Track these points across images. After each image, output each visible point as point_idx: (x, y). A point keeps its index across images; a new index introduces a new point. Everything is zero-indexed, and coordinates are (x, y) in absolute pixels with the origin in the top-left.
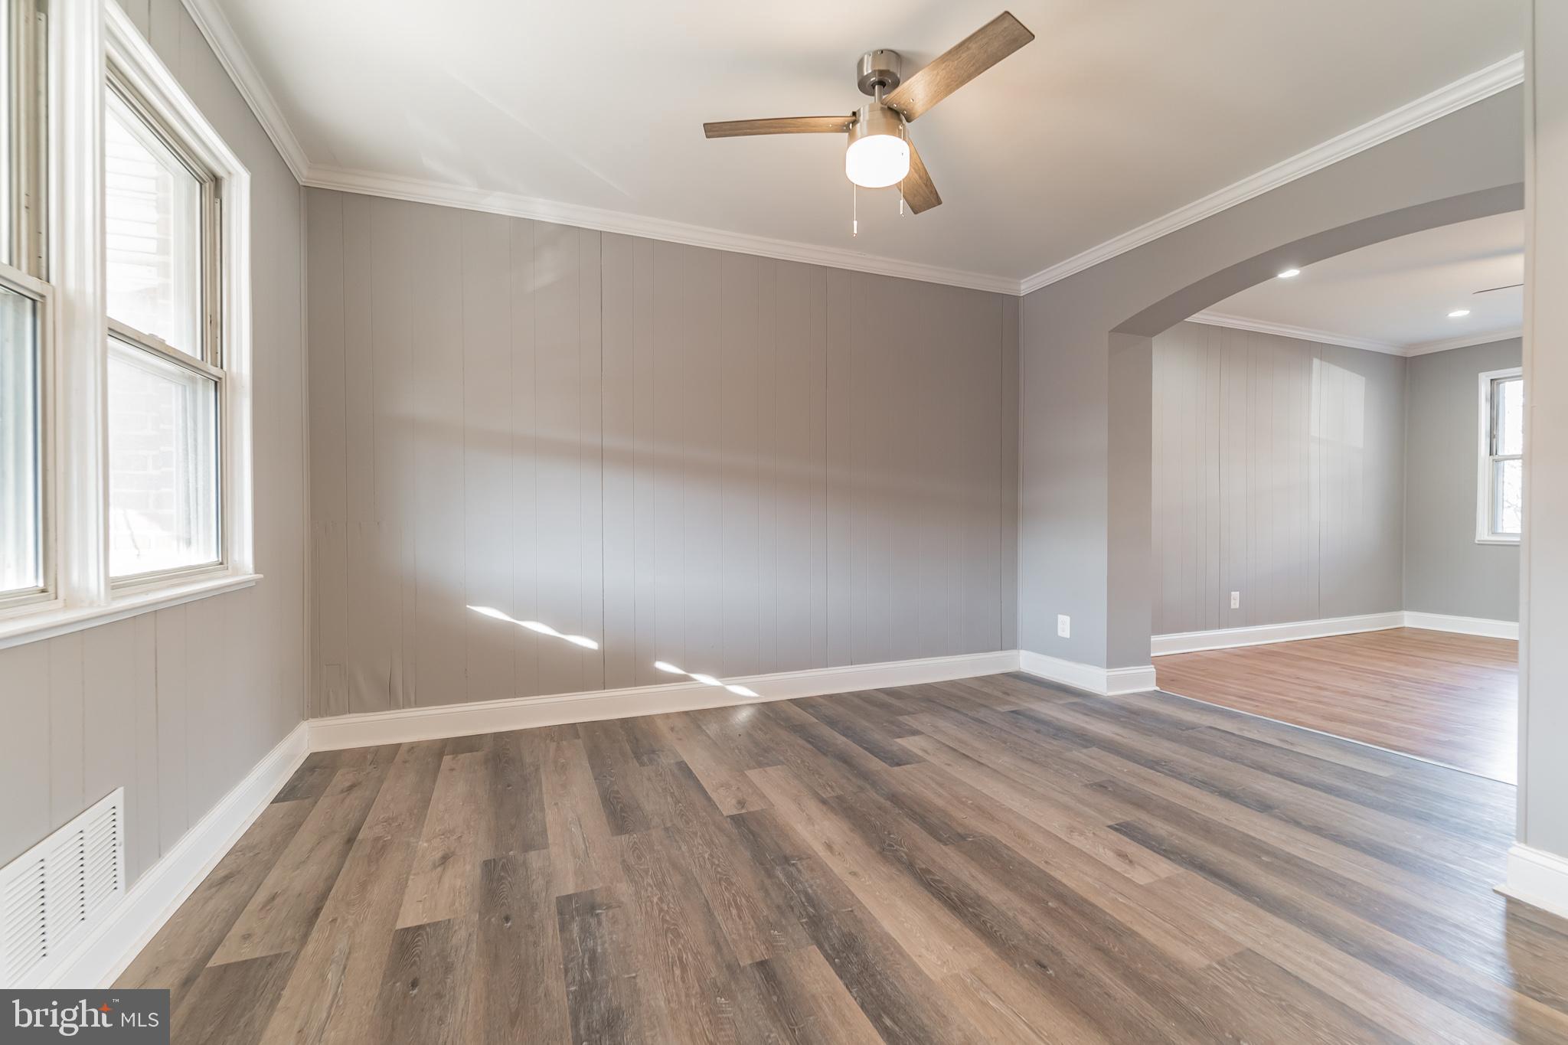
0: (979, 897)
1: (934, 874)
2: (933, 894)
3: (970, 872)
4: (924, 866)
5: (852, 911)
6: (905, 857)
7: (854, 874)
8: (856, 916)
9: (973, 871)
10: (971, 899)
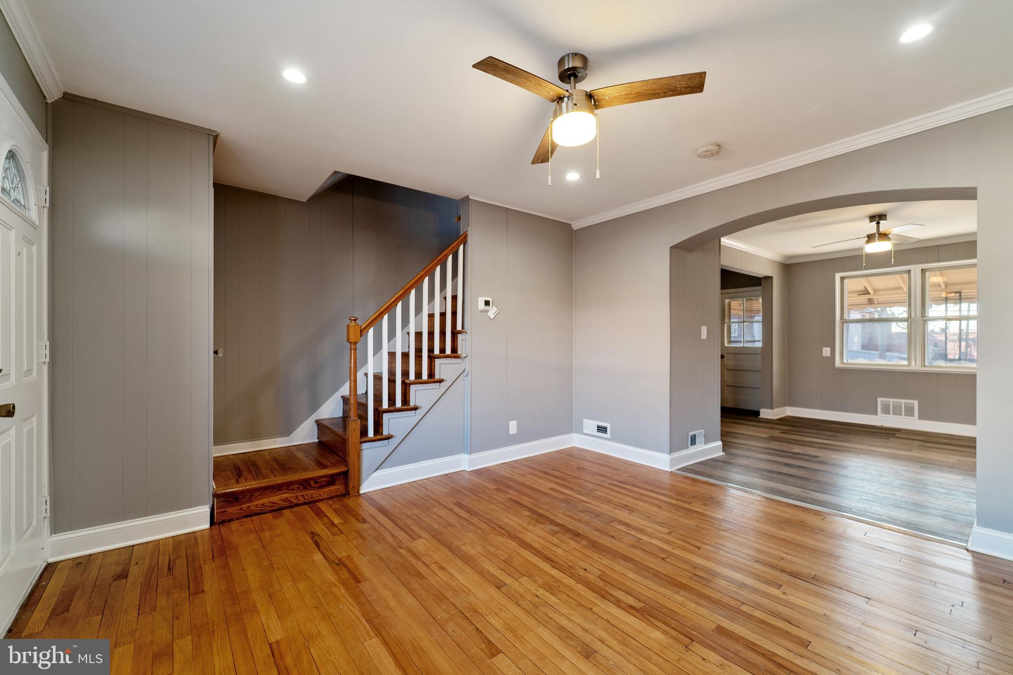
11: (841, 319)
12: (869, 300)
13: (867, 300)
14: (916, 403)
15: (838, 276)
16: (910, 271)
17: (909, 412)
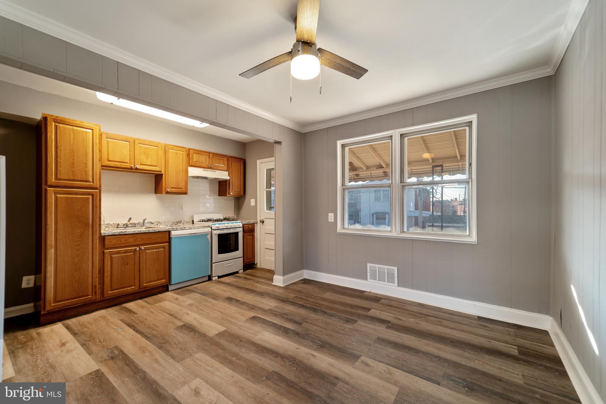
0: (257, 353)
1: (273, 357)
2: (271, 350)
3: (261, 361)
4: (278, 358)
5: (291, 339)
6: (285, 360)
7: (298, 349)
8: (289, 338)
9: (261, 362)
10: (260, 352)
11: (342, 185)
12: (384, 172)
13: (383, 173)
14: (396, 269)
15: (339, 143)
16: (392, 136)
17: (391, 280)
